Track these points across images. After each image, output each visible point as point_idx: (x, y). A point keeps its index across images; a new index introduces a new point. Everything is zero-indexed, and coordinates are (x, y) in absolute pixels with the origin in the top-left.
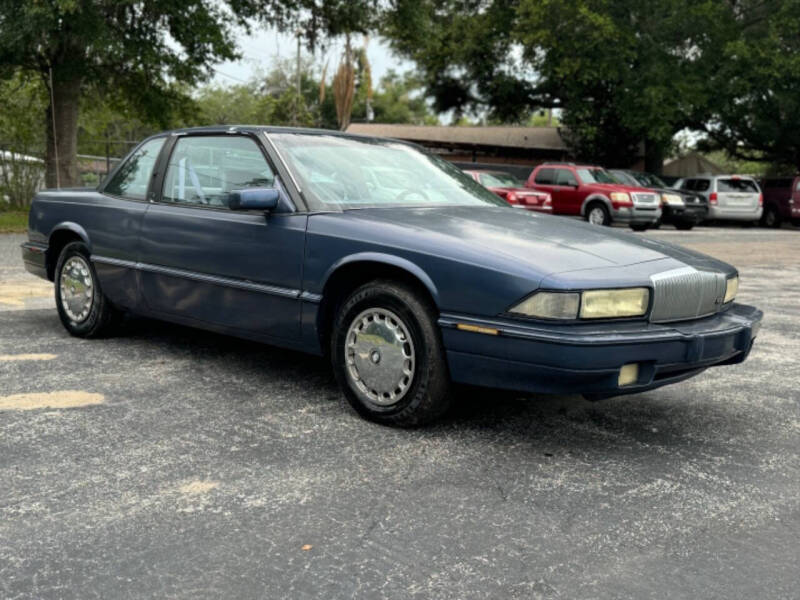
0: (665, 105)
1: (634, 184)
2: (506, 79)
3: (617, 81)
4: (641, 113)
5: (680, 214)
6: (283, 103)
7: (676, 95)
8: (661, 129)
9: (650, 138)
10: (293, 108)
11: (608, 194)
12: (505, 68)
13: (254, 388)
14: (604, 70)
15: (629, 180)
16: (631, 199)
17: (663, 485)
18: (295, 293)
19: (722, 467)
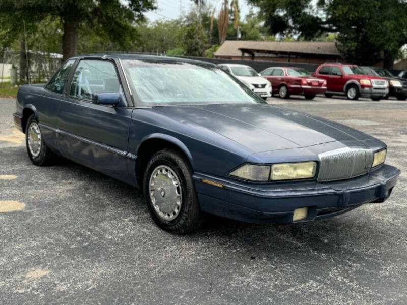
0: (395, 31)
1: (375, 75)
2: (307, 17)
3: (369, 18)
4: (381, 35)
5: (399, 91)
6: (191, 30)
7: (401, 25)
8: (392, 44)
9: (385, 49)
10: (197, 32)
11: (359, 80)
12: (307, 10)
13: (109, 202)
14: (361, 12)
15: (372, 73)
16: (371, 84)
17: (313, 284)
18: (124, 153)
19: (356, 272)
